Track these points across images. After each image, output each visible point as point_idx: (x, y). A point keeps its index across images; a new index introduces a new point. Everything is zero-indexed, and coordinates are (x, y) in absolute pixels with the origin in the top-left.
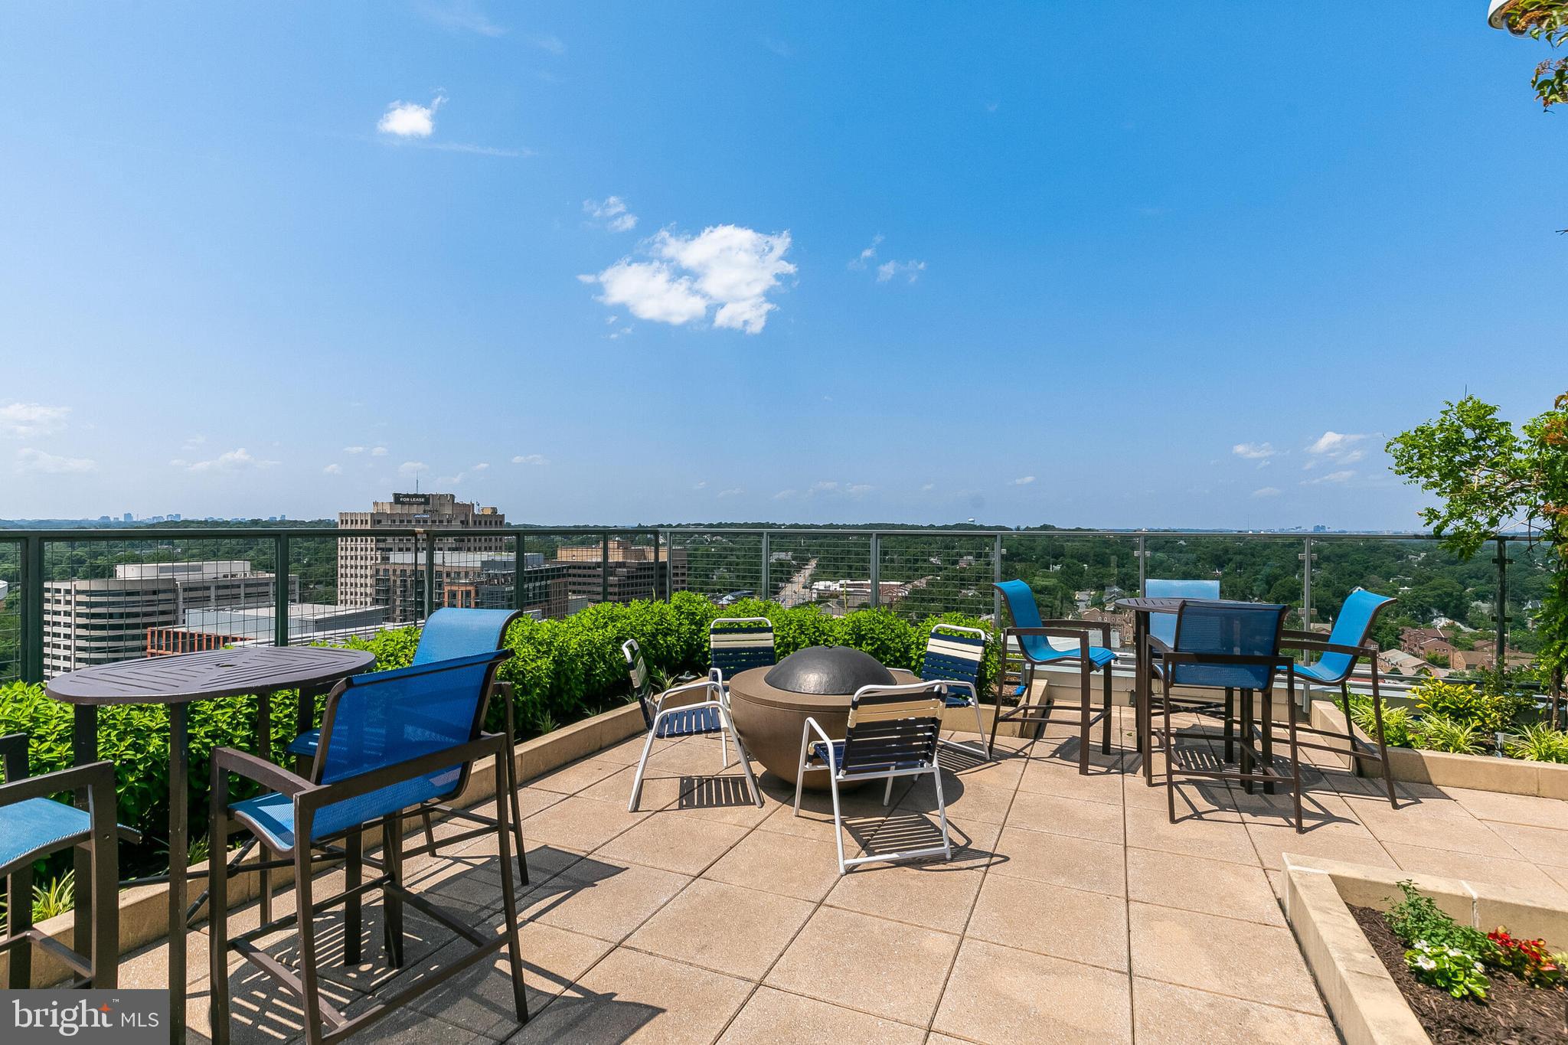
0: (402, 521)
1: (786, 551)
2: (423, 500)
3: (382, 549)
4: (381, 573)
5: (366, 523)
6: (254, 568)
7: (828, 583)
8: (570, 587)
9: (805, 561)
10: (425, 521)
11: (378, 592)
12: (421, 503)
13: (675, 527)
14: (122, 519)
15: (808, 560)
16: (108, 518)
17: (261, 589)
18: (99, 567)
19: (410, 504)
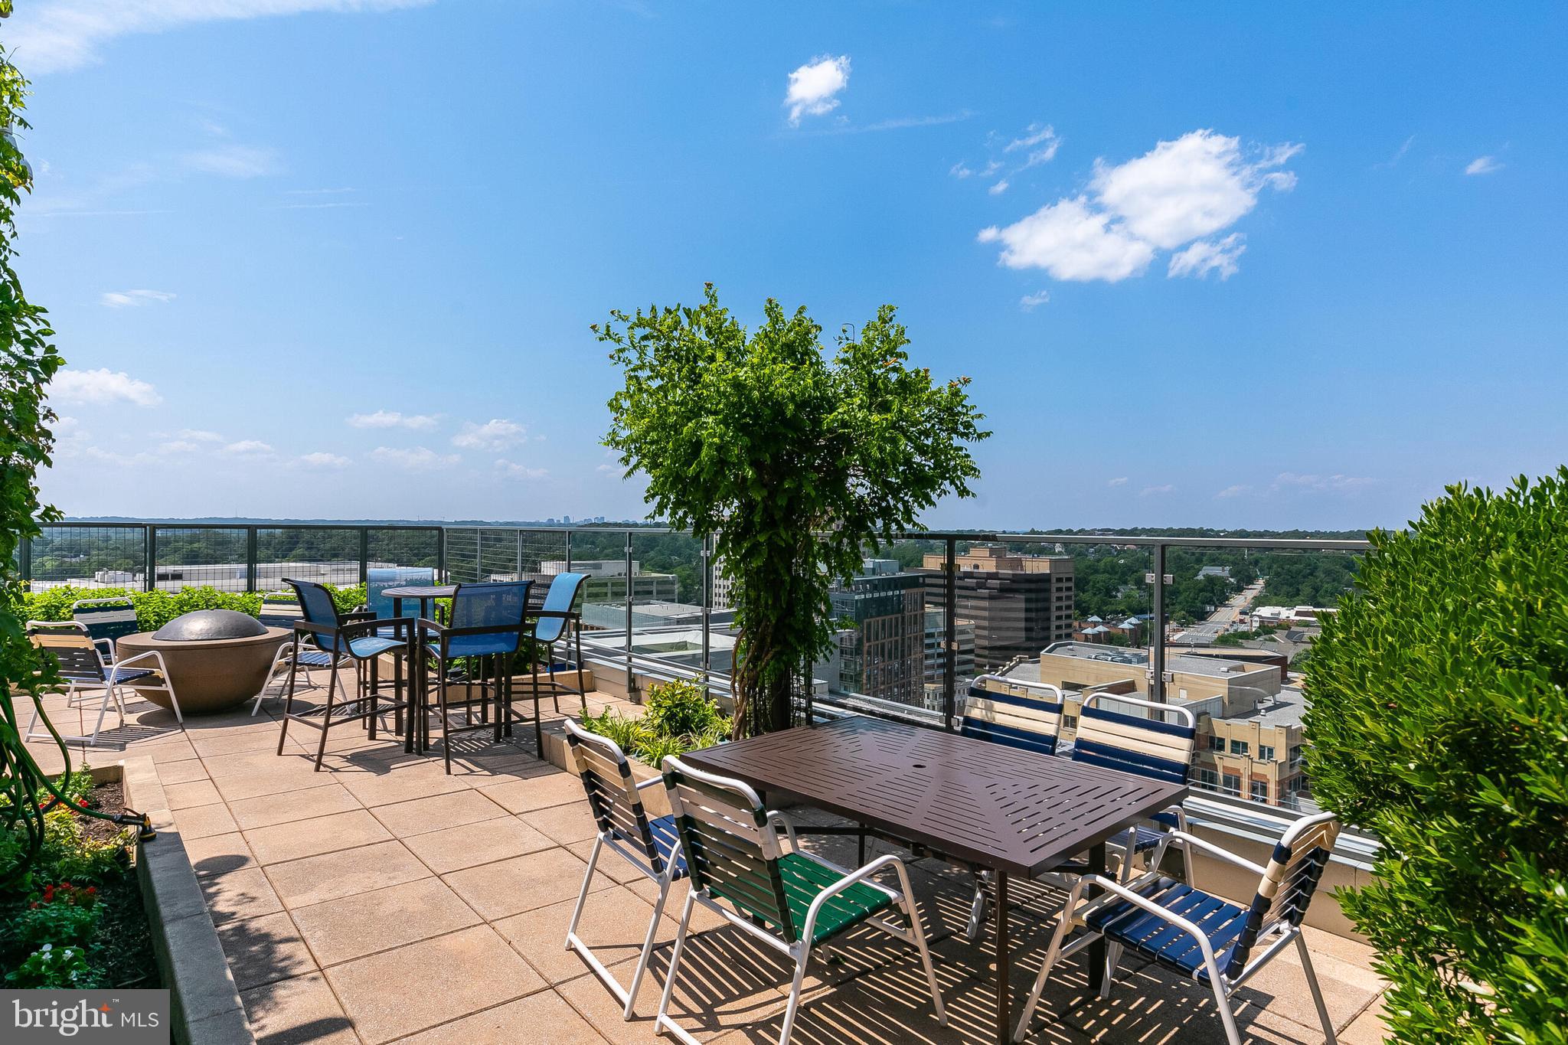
1: (1222, 564)
7: (1277, 609)
8: (927, 598)
9: (1251, 580)
13: (1076, 533)
15: (1256, 578)
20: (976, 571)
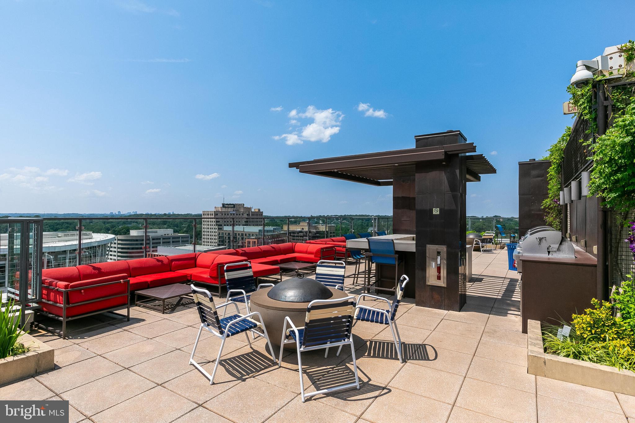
0: (225, 214)
2: (233, 206)
3: (219, 225)
4: (221, 234)
5: (212, 215)
6: (174, 232)
10: (234, 214)
11: (219, 241)
12: (232, 207)
14: (117, 213)
16: (113, 213)
17: (177, 240)
18: (116, 231)
19: (228, 207)
20: (303, 230)
